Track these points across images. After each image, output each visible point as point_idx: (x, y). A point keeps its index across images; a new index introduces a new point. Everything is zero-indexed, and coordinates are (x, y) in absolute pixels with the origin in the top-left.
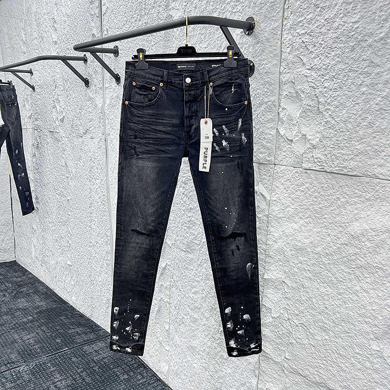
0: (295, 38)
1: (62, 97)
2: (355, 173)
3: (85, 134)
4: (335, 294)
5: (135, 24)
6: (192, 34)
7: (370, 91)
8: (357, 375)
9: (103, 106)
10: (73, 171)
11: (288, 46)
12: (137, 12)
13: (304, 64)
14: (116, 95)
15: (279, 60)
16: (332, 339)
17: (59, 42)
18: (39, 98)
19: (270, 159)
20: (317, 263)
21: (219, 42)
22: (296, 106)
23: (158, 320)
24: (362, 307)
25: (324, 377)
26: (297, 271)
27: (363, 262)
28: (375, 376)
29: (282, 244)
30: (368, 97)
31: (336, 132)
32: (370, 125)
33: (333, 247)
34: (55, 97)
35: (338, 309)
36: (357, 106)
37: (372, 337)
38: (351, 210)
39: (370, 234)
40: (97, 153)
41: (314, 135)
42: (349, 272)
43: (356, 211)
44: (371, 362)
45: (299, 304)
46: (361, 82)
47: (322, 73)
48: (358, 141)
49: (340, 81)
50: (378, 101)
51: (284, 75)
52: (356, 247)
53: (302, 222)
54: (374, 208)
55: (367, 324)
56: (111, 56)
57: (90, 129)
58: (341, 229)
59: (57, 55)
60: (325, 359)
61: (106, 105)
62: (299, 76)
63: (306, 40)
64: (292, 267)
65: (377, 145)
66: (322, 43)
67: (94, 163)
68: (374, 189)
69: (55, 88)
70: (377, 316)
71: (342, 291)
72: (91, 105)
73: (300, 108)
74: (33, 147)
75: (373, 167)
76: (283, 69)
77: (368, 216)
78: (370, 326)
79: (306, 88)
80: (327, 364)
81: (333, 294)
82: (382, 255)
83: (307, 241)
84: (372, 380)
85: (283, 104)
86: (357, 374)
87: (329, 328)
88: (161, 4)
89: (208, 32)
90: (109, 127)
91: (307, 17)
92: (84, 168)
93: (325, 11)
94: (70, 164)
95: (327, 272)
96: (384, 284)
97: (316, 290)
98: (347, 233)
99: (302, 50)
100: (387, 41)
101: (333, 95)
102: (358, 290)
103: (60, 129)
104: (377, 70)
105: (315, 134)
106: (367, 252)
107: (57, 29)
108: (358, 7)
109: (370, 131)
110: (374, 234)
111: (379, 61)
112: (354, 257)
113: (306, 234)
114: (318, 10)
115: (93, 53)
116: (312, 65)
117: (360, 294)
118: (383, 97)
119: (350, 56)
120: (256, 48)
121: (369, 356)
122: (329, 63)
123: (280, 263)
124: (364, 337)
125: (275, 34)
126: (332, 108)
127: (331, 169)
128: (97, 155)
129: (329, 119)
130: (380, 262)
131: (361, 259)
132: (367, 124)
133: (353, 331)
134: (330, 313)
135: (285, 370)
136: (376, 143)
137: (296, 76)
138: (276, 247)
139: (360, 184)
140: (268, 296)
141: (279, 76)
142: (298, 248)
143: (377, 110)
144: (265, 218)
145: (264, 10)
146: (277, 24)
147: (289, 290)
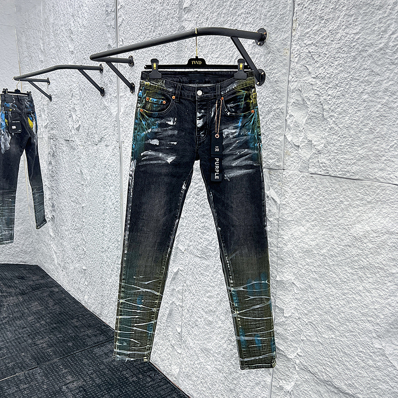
0: (302, 49)
1: (78, 106)
2: (357, 177)
3: (100, 141)
4: (340, 294)
5: (150, 35)
6: (204, 44)
7: (370, 99)
9: (118, 114)
10: (88, 178)
11: (296, 56)
13: (310, 73)
14: (130, 104)
15: (288, 69)
16: (338, 338)
17: (76, 52)
18: (56, 107)
19: (279, 164)
20: (323, 265)
21: (230, 52)
22: (301, 113)
23: (170, 323)
24: (364, 306)
25: (331, 375)
26: (304, 272)
27: (364, 263)
28: (377, 373)
29: (291, 246)
30: (369, 104)
31: (339, 138)
32: (371, 131)
33: (337, 248)
34: (72, 106)
35: (342, 309)
36: (359, 113)
37: (374, 335)
38: (354, 212)
39: (371, 236)
40: (112, 160)
42: (353, 272)
43: (358, 214)
44: (374, 360)
45: (307, 304)
46: (362, 90)
47: (326, 81)
48: (360, 146)
49: (342, 89)
50: (378, 108)
51: (292, 84)
52: (358, 248)
53: (308, 225)
54: (375, 210)
55: (369, 322)
56: (126, 66)
57: (105, 137)
58: (344, 231)
59: (74, 64)
60: (331, 357)
61: (121, 113)
62: (306, 85)
63: (312, 50)
64: (300, 269)
65: (378, 150)
66: (326, 53)
67: (109, 170)
68: (375, 192)
69: (72, 97)
70: (379, 314)
71: (346, 291)
72: (106, 113)
73: (306, 115)
74: (49, 155)
75: (375, 171)
76: (291, 78)
77: (369, 218)
78: (373, 325)
79: (312, 95)
80: (333, 362)
81: (337, 295)
82: (382, 256)
83: (313, 243)
84: (375, 378)
85: (290, 111)
86: (361, 372)
87: (334, 327)
88: (175, 16)
89: (219, 42)
90: (123, 135)
91: (313, 29)
92: (98, 175)
93: (329, 23)
94: (85, 171)
95: (331, 273)
96: (385, 283)
97: (323, 291)
98: (350, 234)
99: (308, 59)
100: (387, 51)
101: (337, 103)
102: (361, 290)
103: (76, 138)
104: (378, 78)
105: (320, 140)
106: (369, 253)
107: (74, 39)
108: (359, 19)
109: (372, 136)
110: (375, 235)
111: (379, 70)
112: (356, 258)
113: (313, 237)
114: (323, 22)
115: (109, 62)
116: (317, 74)
117: (363, 294)
118: (383, 104)
119: (352, 65)
120: (268, 58)
121: (371, 354)
122: (333, 72)
123: (290, 265)
124: (367, 336)
125: (285, 45)
126: (335, 115)
127: (335, 173)
128: (112, 162)
129: (333, 125)
130: (381, 262)
131: (363, 259)
132: (368, 130)
133: (357, 330)
134: (335, 313)
135: (296, 367)
136: (376, 148)
137: (302, 84)
138: (286, 249)
139: (362, 187)
140: (281, 297)
141: (287, 84)
142: (305, 250)
143: (377, 117)
144: (276, 222)
145: (274, 22)
146: (287, 35)
147: (299, 292)
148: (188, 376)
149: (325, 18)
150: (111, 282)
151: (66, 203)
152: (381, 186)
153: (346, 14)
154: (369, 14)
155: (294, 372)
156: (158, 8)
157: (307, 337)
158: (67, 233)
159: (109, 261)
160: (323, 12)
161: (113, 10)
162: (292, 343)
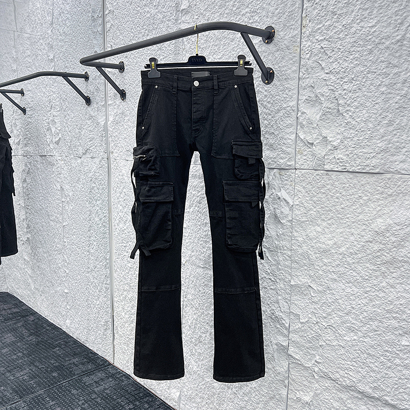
0: (314, 45)
1: (58, 117)
2: (377, 171)
3: (84, 154)
4: (362, 293)
7: (389, 91)
8: (387, 374)
9: (106, 123)
10: (70, 194)
11: (307, 52)
12: (145, 27)
13: (323, 68)
14: (120, 112)
15: (298, 67)
16: (361, 339)
17: (56, 60)
18: (30, 121)
19: (291, 163)
20: (342, 264)
21: (234, 52)
22: (313, 110)
24: (389, 303)
25: (354, 380)
26: (322, 273)
27: (388, 257)
30: (387, 96)
31: (357, 132)
32: (390, 123)
33: (358, 245)
34: (51, 118)
35: (365, 308)
36: (377, 106)
37: (401, 332)
38: (374, 207)
39: (394, 229)
40: (98, 172)
41: (334, 137)
42: (375, 268)
43: (379, 208)
44: (401, 359)
45: (326, 307)
46: (380, 82)
47: (341, 76)
48: (379, 139)
49: (359, 82)
51: (304, 81)
52: (381, 243)
53: (325, 224)
54: (397, 203)
55: (395, 319)
56: (116, 72)
57: (91, 149)
58: (364, 227)
60: (354, 360)
61: (110, 122)
62: (319, 80)
63: (325, 46)
64: (317, 270)
65: (398, 142)
66: (340, 47)
67: (95, 183)
68: (396, 185)
69: (51, 108)
71: (368, 289)
72: (92, 123)
73: (320, 112)
74: (24, 173)
75: (396, 163)
76: (302, 75)
77: (391, 211)
78: (398, 322)
79: (326, 91)
80: (356, 366)
81: (358, 294)
82: (407, 248)
83: (330, 242)
84: (403, 377)
85: (302, 109)
86: (387, 372)
87: (357, 328)
88: (171, 18)
89: (222, 43)
90: (112, 145)
91: (326, 24)
92: (83, 190)
93: (342, 18)
94: (67, 187)
95: (351, 271)
97: (342, 291)
98: (371, 230)
99: (321, 55)
100: (405, 43)
101: (353, 97)
102: (385, 286)
103: (54, 152)
104: (396, 70)
105: (336, 135)
107: (54, 47)
108: (375, 12)
109: (391, 128)
110: (398, 228)
111: (397, 62)
112: (379, 254)
113: (330, 236)
114: (336, 17)
115: (99, 67)
116: (331, 69)
117: (387, 290)
118: (402, 96)
119: (368, 59)
120: (276, 56)
121: (398, 352)
122: (348, 66)
123: (306, 268)
124: (393, 333)
125: (294, 42)
126: (352, 109)
127: (354, 168)
128: (98, 174)
129: (349, 120)
130: (405, 255)
131: (386, 254)
132: (387, 122)
133: (381, 328)
134: (357, 313)
135: (315, 375)
136: (396, 140)
137: (315, 80)
138: (300, 251)
139: (382, 181)
140: (296, 302)
141: (298, 81)
142: (322, 250)
143: (397, 109)
144: (289, 224)
145: (282, 19)
146: (296, 32)
147: (316, 295)
148: (190, 399)
149: (338, 12)
150: (99, 304)
151: (44, 223)
152: (402, 178)
153: (360, 8)
154: (385, 7)
155: (313, 381)
156: (152, 11)
157: (327, 342)
158: (45, 255)
159: (96, 281)
160: (336, 7)
161: (100, 16)
162: (309, 351)
